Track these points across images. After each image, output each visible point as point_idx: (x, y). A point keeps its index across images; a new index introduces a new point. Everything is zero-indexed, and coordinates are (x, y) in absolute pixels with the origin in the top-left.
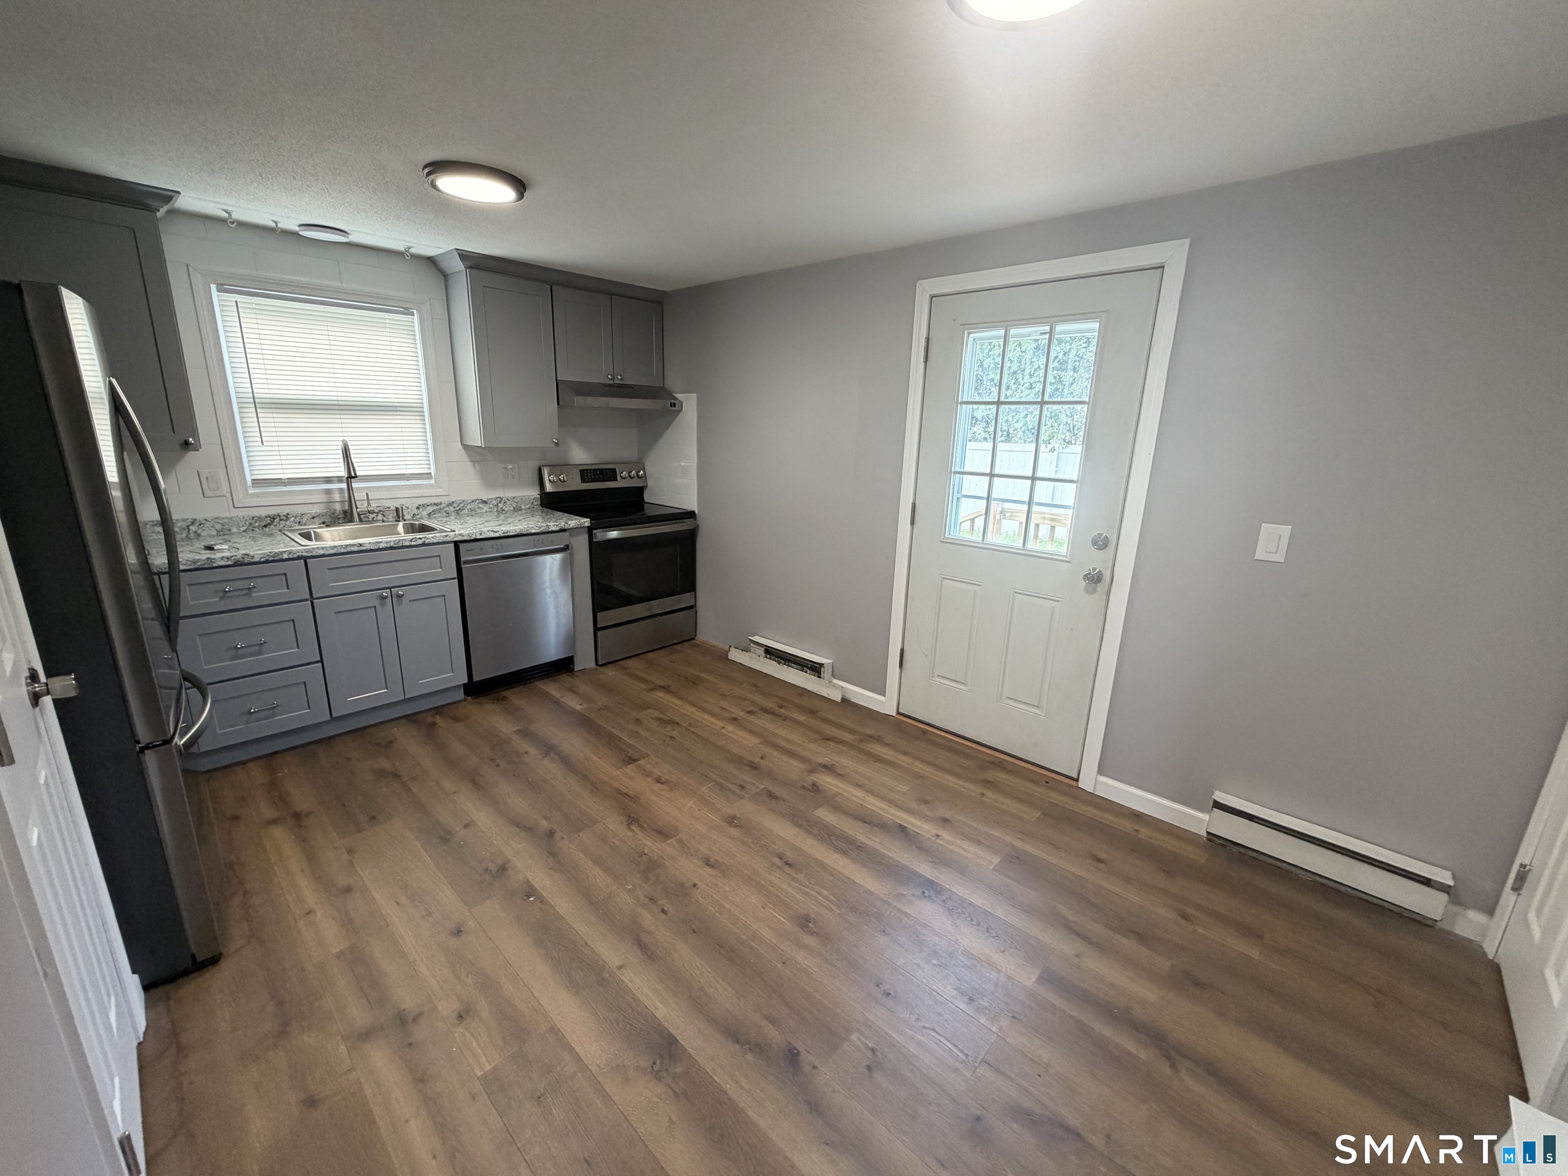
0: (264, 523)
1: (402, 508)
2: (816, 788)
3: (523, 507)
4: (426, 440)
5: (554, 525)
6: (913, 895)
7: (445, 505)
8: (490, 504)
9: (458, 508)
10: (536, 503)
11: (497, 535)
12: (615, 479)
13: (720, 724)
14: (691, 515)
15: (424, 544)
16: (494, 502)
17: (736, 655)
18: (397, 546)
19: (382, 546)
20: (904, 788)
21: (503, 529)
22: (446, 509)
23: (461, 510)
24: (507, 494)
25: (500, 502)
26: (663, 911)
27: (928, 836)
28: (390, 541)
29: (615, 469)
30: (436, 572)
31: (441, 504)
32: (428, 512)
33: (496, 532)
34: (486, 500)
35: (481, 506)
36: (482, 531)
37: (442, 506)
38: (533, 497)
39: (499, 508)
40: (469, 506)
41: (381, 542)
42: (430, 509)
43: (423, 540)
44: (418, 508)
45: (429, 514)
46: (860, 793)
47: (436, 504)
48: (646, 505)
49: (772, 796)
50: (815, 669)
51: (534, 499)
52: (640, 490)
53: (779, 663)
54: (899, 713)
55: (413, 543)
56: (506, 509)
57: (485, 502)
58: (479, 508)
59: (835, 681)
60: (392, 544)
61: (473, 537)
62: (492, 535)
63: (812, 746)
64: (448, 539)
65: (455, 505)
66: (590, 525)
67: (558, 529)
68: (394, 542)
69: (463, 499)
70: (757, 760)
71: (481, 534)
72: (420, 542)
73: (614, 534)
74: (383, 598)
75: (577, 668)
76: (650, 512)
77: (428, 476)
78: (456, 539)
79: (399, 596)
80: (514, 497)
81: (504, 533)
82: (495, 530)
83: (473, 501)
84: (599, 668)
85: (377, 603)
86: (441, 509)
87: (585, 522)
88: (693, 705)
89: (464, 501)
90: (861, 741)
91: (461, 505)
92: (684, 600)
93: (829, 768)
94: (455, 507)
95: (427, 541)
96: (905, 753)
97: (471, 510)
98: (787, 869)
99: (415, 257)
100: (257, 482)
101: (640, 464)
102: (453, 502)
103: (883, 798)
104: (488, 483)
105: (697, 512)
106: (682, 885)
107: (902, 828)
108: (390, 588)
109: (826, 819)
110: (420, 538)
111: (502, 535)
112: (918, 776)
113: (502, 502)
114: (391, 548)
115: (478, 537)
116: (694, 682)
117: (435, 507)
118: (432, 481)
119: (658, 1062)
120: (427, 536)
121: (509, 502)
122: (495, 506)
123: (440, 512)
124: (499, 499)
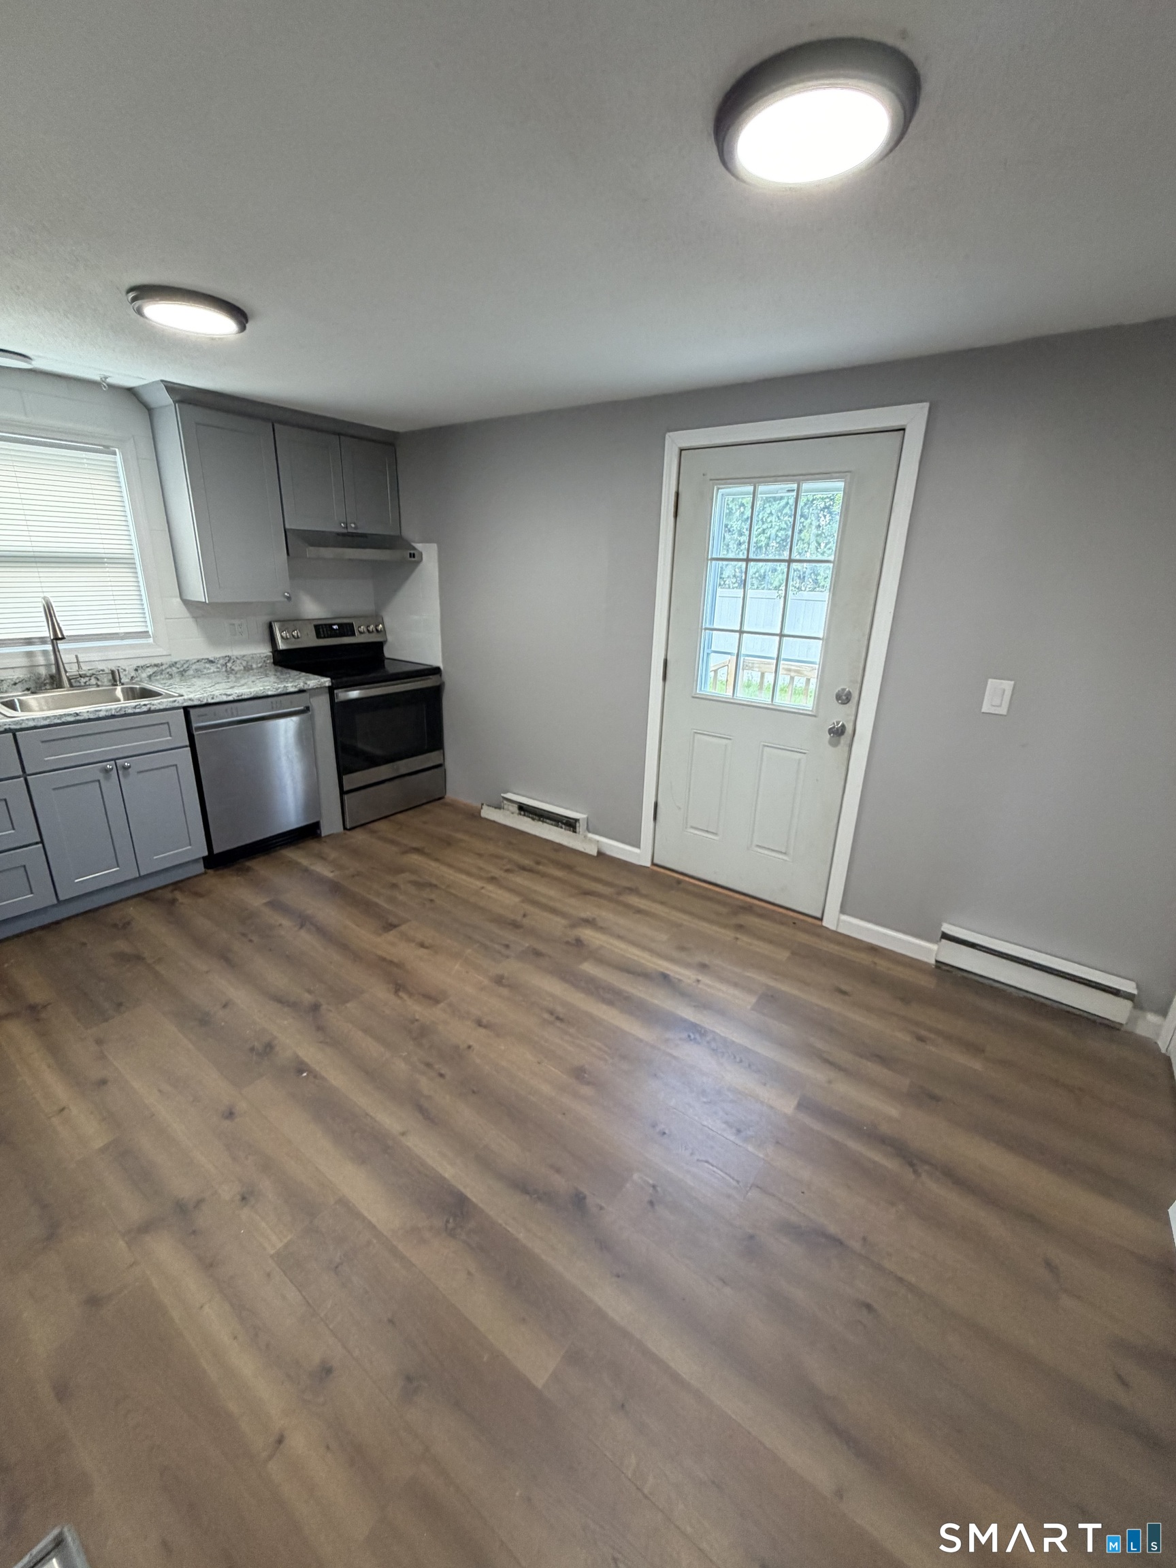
1: (118, 670)
2: (579, 942)
3: (254, 666)
4: (141, 595)
5: (292, 686)
6: (681, 1039)
7: (167, 666)
8: (217, 663)
9: (182, 669)
10: (268, 661)
11: (230, 698)
12: (353, 634)
13: (479, 884)
14: (436, 671)
15: (149, 711)
16: (222, 661)
17: (488, 813)
18: (119, 714)
19: (102, 714)
20: (664, 937)
21: (237, 691)
22: (169, 670)
23: (185, 671)
24: (236, 652)
25: (229, 661)
26: (441, 1075)
27: (689, 981)
28: (111, 709)
29: (352, 624)
30: (164, 740)
31: (162, 665)
32: (149, 674)
33: (230, 695)
34: (212, 659)
35: (207, 665)
36: (214, 695)
37: (164, 667)
38: (265, 655)
39: (228, 668)
40: (194, 667)
41: (100, 711)
42: (150, 671)
43: (148, 706)
44: (136, 670)
45: (150, 677)
46: (622, 945)
47: (156, 665)
48: (386, 661)
49: (538, 954)
50: (571, 824)
51: (266, 657)
52: (379, 646)
53: (533, 819)
54: (653, 864)
55: (137, 710)
56: (236, 669)
57: (211, 662)
58: (205, 668)
59: (590, 835)
60: (113, 712)
61: (205, 701)
62: (225, 698)
63: (572, 901)
64: (176, 705)
65: (178, 666)
66: (330, 684)
67: (296, 690)
68: (115, 709)
69: (187, 659)
70: (519, 918)
71: (213, 698)
72: (145, 709)
73: (354, 694)
74: (107, 771)
75: (325, 831)
76: (391, 669)
77: (145, 634)
78: (185, 704)
79: (125, 768)
80: (244, 656)
81: (238, 696)
82: (228, 693)
83: (198, 661)
84: (348, 833)
85: (101, 776)
86: (162, 670)
87: (325, 682)
88: (450, 866)
89: (187, 661)
90: (619, 894)
91: (185, 666)
92: (432, 758)
93: (590, 922)
94: (178, 668)
95: (153, 708)
96: (662, 903)
97: (197, 670)
98: (558, 1024)
99: (112, 387)
101: (377, 618)
102: (176, 663)
103: (644, 948)
104: (214, 640)
105: (442, 667)
106: (457, 1047)
107: (665, 977)
108: (115, 760)
109: (591, 972)
110: (145, 705)
111: (236, 698)
112: (679, 926)
113: (232, 661)
114: (113, 716)
115: (210, 701)
116: (448, 842)
117: (156, 669)
118: (151, 640)
119: (451, 1221)
120: (153, 702)
121: (238, 661)
122: (223, 665)
123: (161, 674)
124: (227, 658)
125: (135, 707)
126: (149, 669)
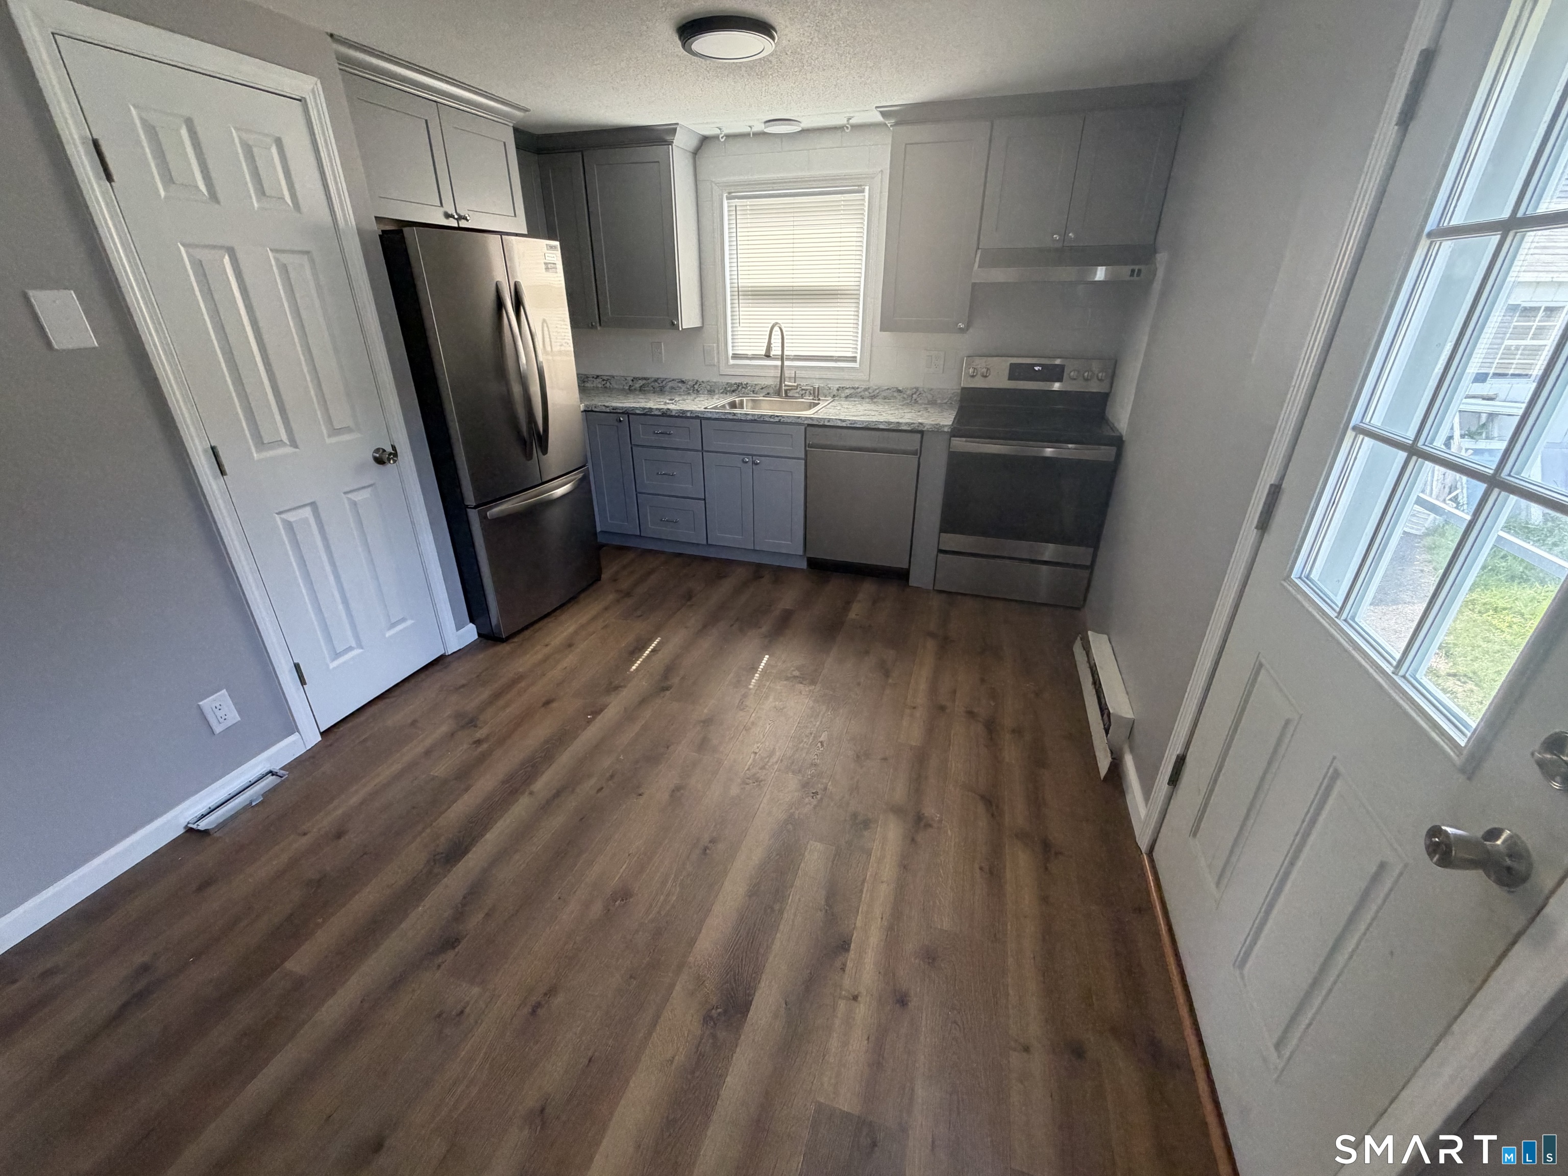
2: (863, 826)
3: (939, 401)
4: (857, 324)
5: (906, 424)
7: (862, 389)
8: (905, 393)
9: (872, 394)
10: (955, 399)
11: (844, 424)
12: (1060, 380)
14: (1117, 441)
15: (779, 422)
16: (909, 392)
18: (759, 420)
21: (857, 419)
22: (862, 393)
23: (875, 396)
25: (915, 393)
30: (787, 449)
31: (858, 388)
32: (846, 395)
33: (845, 421)
34: (901, 389)
35: (895, 394)
37: (859, 390)
38: (951, 391)
39: (911, 399)
40: (884, 394)
42: (848, 392)
43: (780, 418)
44: (838, 390)
45: (847, 397)
47: (853, 388)
48: (1104, 421)
51: (954, 393)
52: (1104, 399)
56: (920, 402)
57: (899, 391)
58: (893, 396)
60: (756, 418)
62: (839, 423)
64: (800, 421)
65: (870, 391)
66: (950, 429)
67: (909, 429)
68: (758, 416)
69: (880, 385)
71: (829, 421)
72: (777, 420)
74: (746, 463)
75: (912, 583)
77: (853, 359)
78: (806, 422)
79: (757, 464)
80: (931, 390)
81: (851, 423)
82: (847, 419)
83: (888, 389)
86: (857, 393)
87: (948, 426)
89: (879, 388)
91: (876, 392)
92: (1082, 555)
93: (918, 823)
94: (870, 393)
95: (783, 420)
96: (1045, 898)
97: (886, 397)
99: (857, 126)
102: (869, 388)
105: (1124, 438)
107: (844, 946)
108: (753, 455)
109: (807, 857)
111: (848, 425)
113: (918, 393)
115: (826, 423)
116: (986, 649)
117: (852, 391)
118: (856, 365)
121: (924, 394)
122: (908, 396)
123: (856, 396)
124: (914, 390)
125: (771, 417)
126: (847, 391)
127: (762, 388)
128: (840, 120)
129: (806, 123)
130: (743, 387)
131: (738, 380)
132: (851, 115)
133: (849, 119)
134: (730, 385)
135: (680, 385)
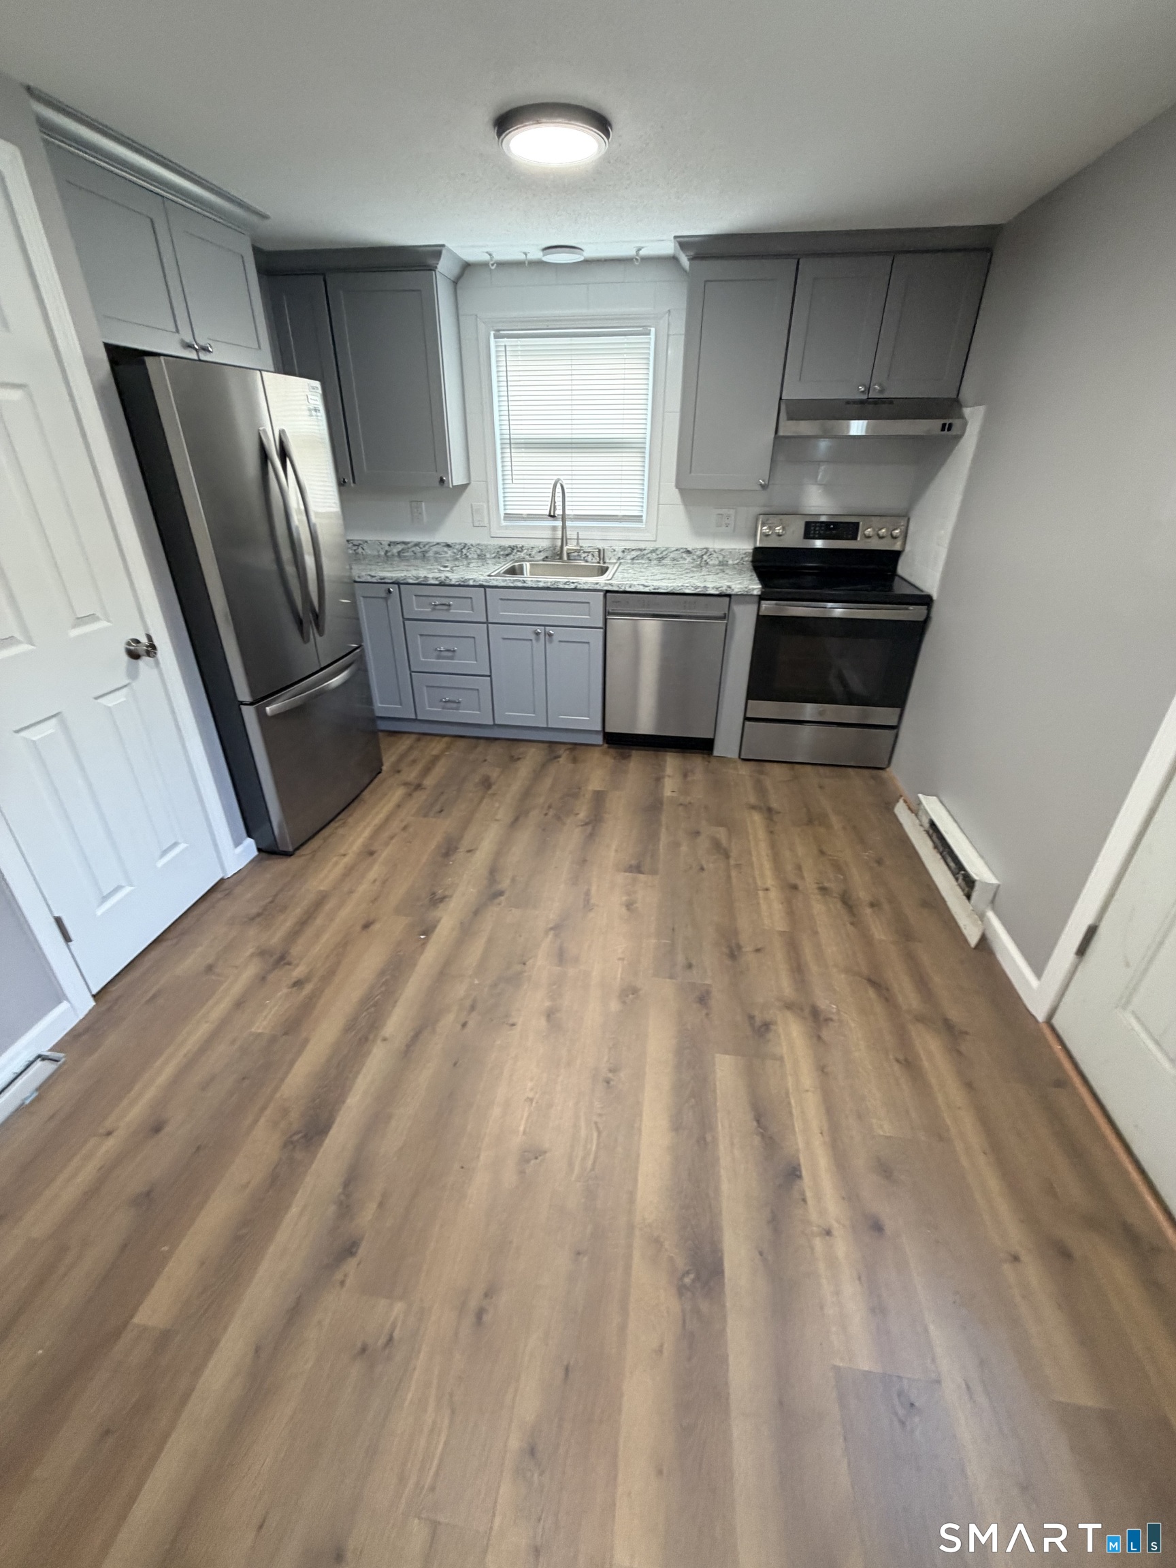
0: (506, 552)
1: (604, 550)
2: (763, 1029)
3: (730, 562)
4: (644, 480)
5: (713, 588)
7: (649, 551)
8: (694, 555)
9: (660, 556)
10: (747, 559)
11: (647, 590)
12: (855, 538)
13: (770, 882)
14: (926, 601)
15: (575, 589)
16: (699, 553)
17: (901, 810)
18: (552, 587)
19: (541, 585)
20: (885, 1127)
21: (655, 584)
22: (649, 555)
23: (663, 558)
24: (716, 545)
25: (706, 553)
28: (547, 582)
29: (858, 524)
30: (584, 618)
31: (645, 549)
32: (633, 557)
33: (647, 587)
34: (690, 549)
35: (684, 555)
36: (631, 584)
37: (646, 552)
38: (744, 552)
39: (701, 560)
40: (672, 555)
42: (634, 554)
43: (576, 584)
44: (623, 552)
45: (633, 559)
46: (808, 1078)
47: (640, 550)
48: (897, 579)
49: (703, 999)
50: (968, 884)
51: (745, 553)
52: (895, 556)
53: (936, 847)
54: (1049, 1021)
55: (567, 587)
56: (711, 563)
57: (688, 552)
58: (682, 558)
59: (991, 915)
61: (622, 588)
62: (642, 589)
63: (840, 980)
64: (598, 587)
65: (658, 552)
66: (759, 593)
67: (717, 593)
69: (666, 546)
70: (748, 949)
71: (630, 587)
72: (572, 586)
74: (538, 634)
75: (716, 753)
77: (639, 518)
78: (606, 588)
79: (550, 635)
80: (722, 550)
81: (655, 589)
82: (646, 584)
83: (677, 550)
84: (740, 762)
85: (533, 637)
86: (644, 555)
87: (754, 589)
88: (773, 846)
89: (667, 549)
91: (664, 553)
92: (882, 715)
93: (816, 1019)
94: (658, 555)
95: (579, 586)
97: (674, 559)
99: (646, 259)
100: (508, 517)
102: (657, 549)
103: (830, 1109)
104: (698, 531)
105: (935, 597)
107: (793, 1173)
108: (544, 626)
109: (719, 1074)
110: (573, 583)
111: (652, 591)
112: (939, 1134)
113: (708, 554)
115: (628, 589)
116: (812, 820)
117: (638, 553)
118: (642, 525)
120: (580, 581)
121: (715, 555)
122: (699, 557)
123: (642, 558)
124: (705, 550)
125: (565, 583)
126: (633, 553)
127: (540, 552)
128: (627, 251)
129: (590, 252)
130: (518, 551)
131: (512, 543)
132: (642, 245)
133: (639, 249)
134: (503, 548)
135: (446, 549)
